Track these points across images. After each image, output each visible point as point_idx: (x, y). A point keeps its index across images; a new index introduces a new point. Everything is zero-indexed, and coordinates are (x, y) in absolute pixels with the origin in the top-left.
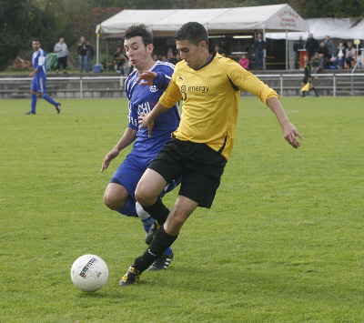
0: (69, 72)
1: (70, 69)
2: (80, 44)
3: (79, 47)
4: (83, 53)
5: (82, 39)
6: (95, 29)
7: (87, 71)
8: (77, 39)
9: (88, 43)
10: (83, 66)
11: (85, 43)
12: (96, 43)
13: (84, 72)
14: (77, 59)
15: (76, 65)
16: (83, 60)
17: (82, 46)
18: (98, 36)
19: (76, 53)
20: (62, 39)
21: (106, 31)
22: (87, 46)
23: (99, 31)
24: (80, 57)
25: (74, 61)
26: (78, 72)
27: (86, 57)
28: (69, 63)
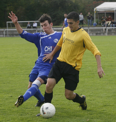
0: (84, 26)
1: (84, 25)
2: (88, 15)
3: (88, 16)
4: (89, 18)
5: (89, 13)
6: (94, 9)
7: (91, 26)
8: (87, 13)
9: (91, 15)
10: (89, 23)
11: (90, 15)
12: (94, 15)
13: (90, 26)
14: (87, 21)
15: (87, 23)
16: (89, 21)
17: (89, 16)
18: (95, 12)
19: (87, 19)
20: (81, 14)
21: (98, 10)
22: (91, 16)
23: (95, 10)
24: (88, 20)
25: (86, 22)
26: (87, 26)
27: (90, 20)
28: (84, 22)
